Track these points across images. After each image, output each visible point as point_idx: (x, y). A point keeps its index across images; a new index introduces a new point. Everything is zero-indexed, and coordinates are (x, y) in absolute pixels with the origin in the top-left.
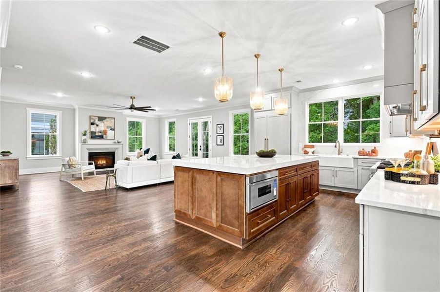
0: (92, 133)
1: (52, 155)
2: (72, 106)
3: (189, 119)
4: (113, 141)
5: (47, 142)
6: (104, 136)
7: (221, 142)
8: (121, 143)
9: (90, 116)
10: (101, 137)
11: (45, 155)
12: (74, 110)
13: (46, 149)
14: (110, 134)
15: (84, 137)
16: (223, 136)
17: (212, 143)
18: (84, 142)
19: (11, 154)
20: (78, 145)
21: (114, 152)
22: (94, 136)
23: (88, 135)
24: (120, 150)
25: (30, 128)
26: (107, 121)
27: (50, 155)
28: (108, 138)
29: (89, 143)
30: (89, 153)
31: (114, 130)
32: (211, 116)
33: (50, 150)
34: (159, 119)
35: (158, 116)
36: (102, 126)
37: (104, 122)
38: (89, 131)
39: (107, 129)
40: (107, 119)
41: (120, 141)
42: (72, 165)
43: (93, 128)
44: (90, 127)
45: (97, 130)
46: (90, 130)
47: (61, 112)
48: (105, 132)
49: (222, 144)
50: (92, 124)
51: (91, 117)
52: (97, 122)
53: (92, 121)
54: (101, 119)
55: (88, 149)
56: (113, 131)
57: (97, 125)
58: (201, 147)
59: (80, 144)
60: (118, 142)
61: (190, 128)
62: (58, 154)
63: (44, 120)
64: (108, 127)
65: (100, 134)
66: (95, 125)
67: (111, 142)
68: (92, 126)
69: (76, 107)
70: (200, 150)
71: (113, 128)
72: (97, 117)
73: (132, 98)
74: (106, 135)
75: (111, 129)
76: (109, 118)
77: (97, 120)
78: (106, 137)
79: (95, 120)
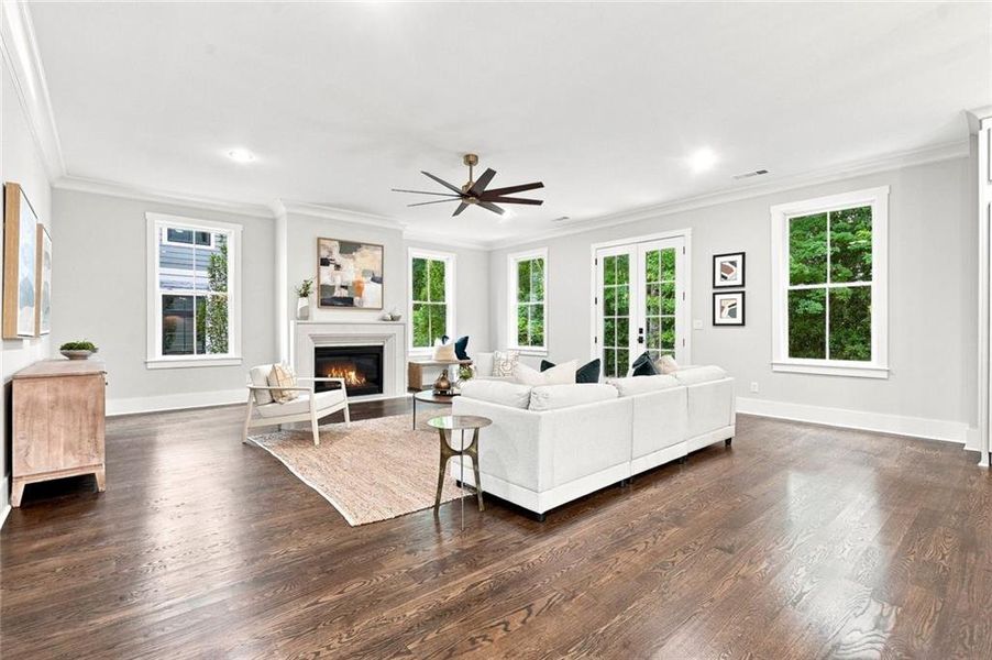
0: (324, 289)
1: (214, 356)
2: (270, 211)
3: (594, 246)
4: (379, 315)
5: (202, 316)
6: (356, 299)
7: (732, 314)
8: (401, 321)
9: (319, 239)
10: (348, 302)
11: (195, 356)
12: (273, 223)
13: (198, 340)
14: (371, 291)
15: (303, 302)
16: (743, 293)
17: (693, 317)
18: (304, 316)
19: (94, 350)
20: (286, 326)
21: (381, 348)
22: (329, 300)
23: (314, 296)
24: (399, 339)
25: (158, 284)
26: (363, 256)
27: (208, 355)
28: (365, 306)
29: (315, 320)
30: (316, 349)
31: (379, 281)
32: (687, 232)
33: (208, 339)
34: (490, 253)
35: (489, 244)
36: (350, 271)
37: (354, 258)
38: (314, 286)
39: (364, 279)
40: (364, 250)
41: (397, 314)
42: (281, 391)
43: (327, 275)
44: (319, 272)
45: (338, 282)
46: (319, 281)
47: (240, 227)
48: (358, 288)
49: (738, 320)
50: (325, 262)
51: (322, 242)
52: (337, 257)
53: (324, 254)
54: (348, 248)
55: (314, 338)
56: (380, 286)
57: (338, 267)
58: (641, 330)
59: (292, 322)
60: (392, 319)
61: (599, 273)
62: (233, 351)
63: (194, 263)
64: (365, 273)
65: (345, 293)
66: (332, 266)
67: (373, 317)
68: (324, 269)
69: (281, 210)
70: (641, 340)
71: (378, 275)
72: (337, 243)
73: (471, 161)
74: (360, 296)
75: (373, 280)
76: (367, 244)
77: (336, 250)
78: (361, 302)
79: (331, 252)
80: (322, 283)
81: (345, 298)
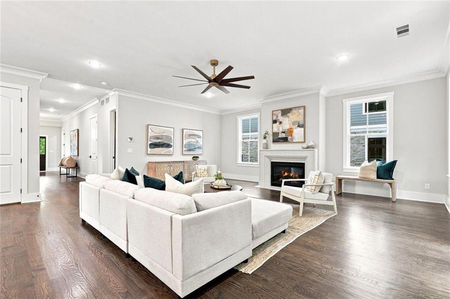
0: (275, 134)
4: (302, 145)
6: (289, 138)
9: (273, 111)
10: (285, 140)
14: (298, 133)
15: (264, 141)
18: (266, 147)
21: (304, 164)
22: (277, 139)
23: (270, 138)
26: (293, 115)
28: (294, 141)
29: (271, 149)
30: (272, 162)
31: (303, 126)
36: (286, 123)
37: (288, 117)
38: (270, 133)
39: (293, 127)
40: (294, 111)
43: (276, 128)
44: (272, 127)
45: (281, 130)
46: (272, 131)
48: (290, 131)
50: (275, 122)
52: (280, 118)
53: (275, 118)
54: (285, 112)
56: (302, 129)
57: (280, 123)
64: (294, 123)
65: (284, 135)
66: (278, 123)
67: (298, 147)
68: (275, 125)
71: (301, 123)
72: (280, 111)
74: (292, 136)
75: (299, 126)
76: (295, 108)
77: (280, 115)
78: (292, 139)
79: (277, 117)
80: (274, 132)
81: (284, 138)
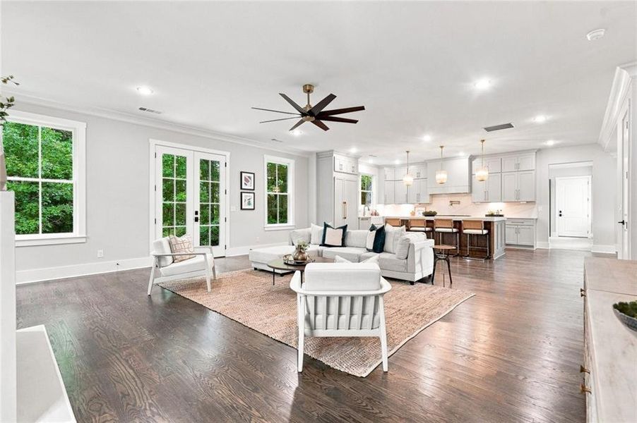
3: (153, 142)
7: (249, 204)
16: (253, 193)
17: (231, 205)
32: (227, 154)
49: (252, 207)
61: (157, 165)
70: (196, 219)
73: (308, 89)
